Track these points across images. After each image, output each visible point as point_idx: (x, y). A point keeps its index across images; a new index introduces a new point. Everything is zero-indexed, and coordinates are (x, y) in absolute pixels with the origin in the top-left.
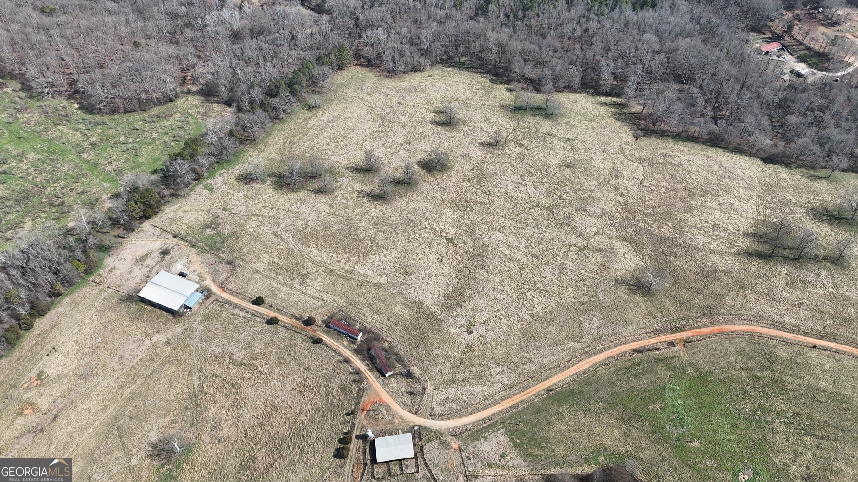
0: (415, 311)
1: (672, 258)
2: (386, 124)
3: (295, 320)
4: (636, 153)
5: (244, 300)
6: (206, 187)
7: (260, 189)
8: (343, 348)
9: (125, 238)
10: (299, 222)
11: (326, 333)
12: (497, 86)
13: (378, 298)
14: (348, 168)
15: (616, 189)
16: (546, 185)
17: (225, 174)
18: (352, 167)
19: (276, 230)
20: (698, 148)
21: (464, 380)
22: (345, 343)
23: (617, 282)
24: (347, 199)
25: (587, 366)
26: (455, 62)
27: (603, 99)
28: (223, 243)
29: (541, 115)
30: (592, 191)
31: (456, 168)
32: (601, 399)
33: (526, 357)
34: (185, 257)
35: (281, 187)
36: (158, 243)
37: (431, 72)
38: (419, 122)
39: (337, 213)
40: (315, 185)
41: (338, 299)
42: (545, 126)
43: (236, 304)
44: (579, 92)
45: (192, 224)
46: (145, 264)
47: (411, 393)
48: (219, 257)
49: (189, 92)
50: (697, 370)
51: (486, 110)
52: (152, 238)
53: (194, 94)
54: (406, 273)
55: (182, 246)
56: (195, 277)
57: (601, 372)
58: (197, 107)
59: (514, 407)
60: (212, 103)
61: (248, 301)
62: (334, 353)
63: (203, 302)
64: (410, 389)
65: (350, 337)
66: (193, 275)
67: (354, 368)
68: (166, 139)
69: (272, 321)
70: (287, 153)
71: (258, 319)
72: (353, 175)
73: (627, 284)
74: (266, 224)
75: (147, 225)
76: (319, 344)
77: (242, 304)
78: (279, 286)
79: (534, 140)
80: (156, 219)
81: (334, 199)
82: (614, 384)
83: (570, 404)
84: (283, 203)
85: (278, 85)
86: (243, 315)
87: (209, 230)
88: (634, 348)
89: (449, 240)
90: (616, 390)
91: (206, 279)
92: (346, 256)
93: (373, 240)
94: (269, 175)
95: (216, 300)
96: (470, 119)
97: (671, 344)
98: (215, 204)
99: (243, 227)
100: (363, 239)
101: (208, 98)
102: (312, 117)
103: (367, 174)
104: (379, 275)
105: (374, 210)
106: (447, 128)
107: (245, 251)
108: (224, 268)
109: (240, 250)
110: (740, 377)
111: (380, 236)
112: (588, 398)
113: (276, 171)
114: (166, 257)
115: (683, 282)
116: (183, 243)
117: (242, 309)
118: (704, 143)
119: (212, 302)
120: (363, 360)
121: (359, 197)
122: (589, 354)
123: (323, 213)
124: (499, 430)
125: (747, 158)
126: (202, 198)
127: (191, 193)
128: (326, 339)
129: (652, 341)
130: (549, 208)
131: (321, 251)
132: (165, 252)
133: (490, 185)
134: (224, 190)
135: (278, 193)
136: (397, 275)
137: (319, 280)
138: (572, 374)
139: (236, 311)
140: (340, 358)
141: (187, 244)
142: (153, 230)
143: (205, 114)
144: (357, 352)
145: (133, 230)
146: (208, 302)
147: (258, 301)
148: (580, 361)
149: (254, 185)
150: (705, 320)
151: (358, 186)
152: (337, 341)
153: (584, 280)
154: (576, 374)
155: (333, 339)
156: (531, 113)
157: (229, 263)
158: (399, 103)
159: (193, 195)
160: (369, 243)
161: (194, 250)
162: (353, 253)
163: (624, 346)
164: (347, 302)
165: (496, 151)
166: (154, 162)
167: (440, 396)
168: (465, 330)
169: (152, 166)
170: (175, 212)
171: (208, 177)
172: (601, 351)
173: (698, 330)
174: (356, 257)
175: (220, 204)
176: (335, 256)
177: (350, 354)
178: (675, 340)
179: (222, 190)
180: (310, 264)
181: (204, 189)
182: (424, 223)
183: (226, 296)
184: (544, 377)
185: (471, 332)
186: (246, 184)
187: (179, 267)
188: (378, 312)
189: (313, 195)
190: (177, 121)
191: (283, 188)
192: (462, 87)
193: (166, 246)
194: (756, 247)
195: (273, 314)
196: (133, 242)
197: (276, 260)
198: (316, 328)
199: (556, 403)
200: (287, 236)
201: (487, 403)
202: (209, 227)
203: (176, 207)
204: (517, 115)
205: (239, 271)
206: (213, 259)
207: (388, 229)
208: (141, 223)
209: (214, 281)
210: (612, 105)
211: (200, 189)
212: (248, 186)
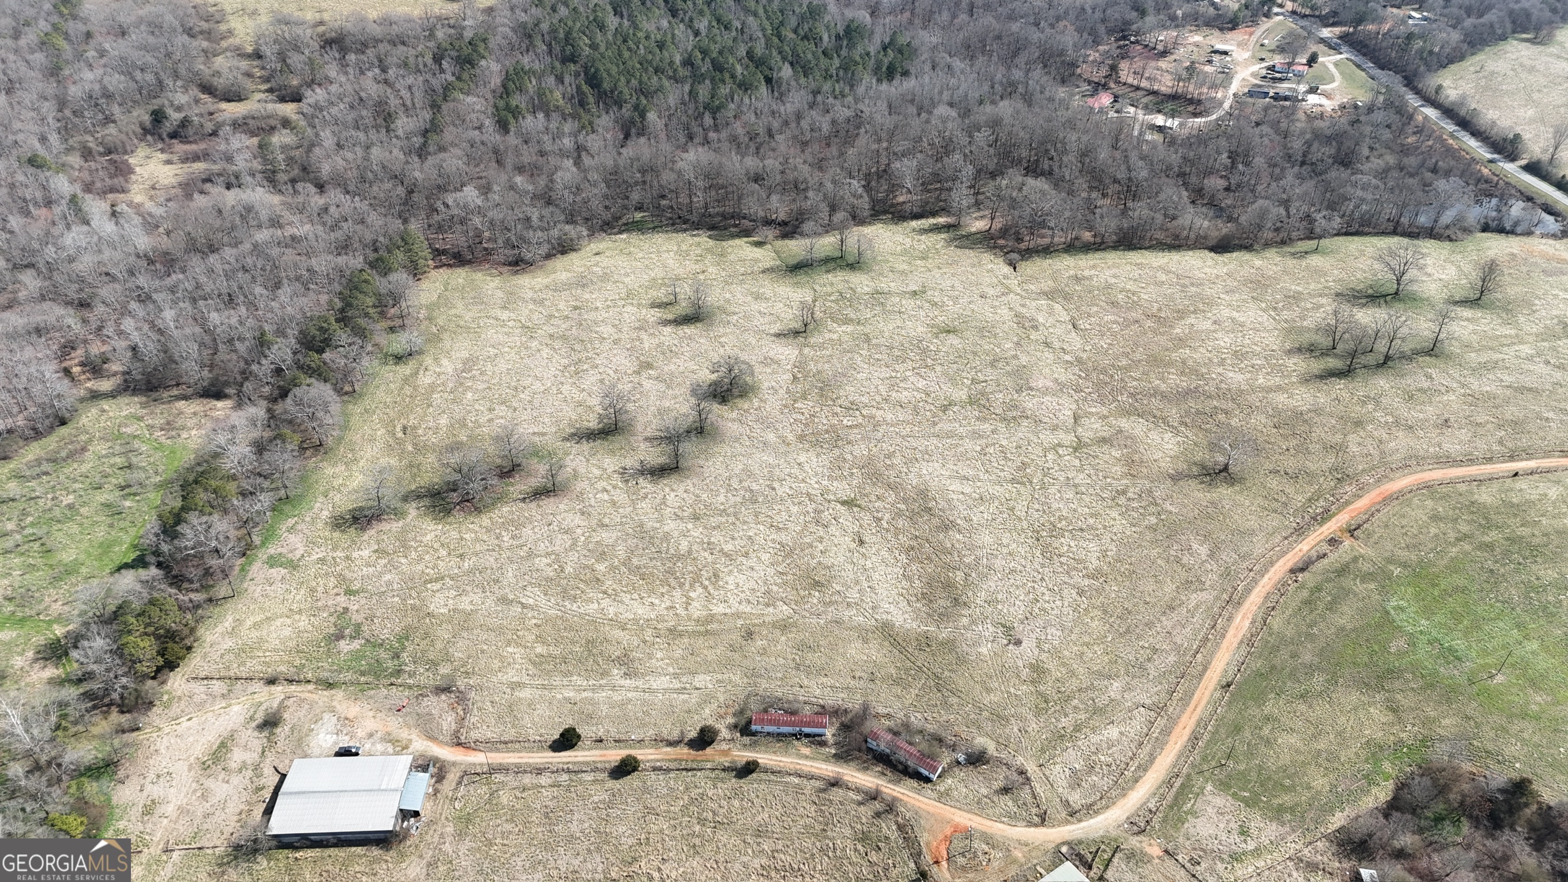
0: (886, 643)
1: (1221, 417)
2: (577, 347)
3: (669, 749)
4: (1033, 287)
5: (531, 750)
6: (273, 562)
7: (404, 531)
8: (809, 763)
9: (138, 729)
10: (541, 562)
11: (753, 745)
12: (731, 242)
13: (802, 647)
14: (565, 439)
15: (1047, 344)
16: (938, 368)
17: (299, 527)
18: (573, 435)
19: (499, 593)
20: (1112, 257)
21: (1077, 728)
22: (806, 751)
23: (1176, 478)
24: (605, 490)
25: (1247, 623)
26: (625, 224)
27: (914, 224)
28: (397, 656)
29: (841, 267)
30: (1015, 357)
31: (766, 384)
32: (1310, 669)
33: (1143, 647)
34: (326, 716)
35: (448, 512)
36: (236, 708)
37: (594, 246)
38: (640, 329)
39: (606, 521)
40: (519, 486)
41: (726, 676)
42: (861, 282)
43: (517, 765)
44: (870, 223)
45: (291, 644)
46: (233, 765)
47: (1005, 790)
48: (410, 687)
49: (95, 396)
50: (1404, 565)
51: (742, 282)
52: (212, 704)
53: (112, 395)
54: (817, 584)
55: (303, 696)
56: (379, 747)
57: (1276, 622)
58: (140, 419)
59: (1195, 738)
60: (169, 402)
61: (541, 749)
62: (796, 780)
63: (436, 792)
64: (997, 785)
65: (807, 735)
66: (373, 744)
67: (858, 790)
68: (102, 497)
69: (625, 768)
70: (410, 448)
71: (588, 777)
72: (585, 446)
73: (1190, 476)
74: (469, 588)
75: (177, 682)
76: (754, 775)
77: (531, 761)
78: (585, 694)
79: (862, 307)
80: (194, 662)
81: (580, 497)
82: (1310, 634)
83: (1273, 695)
84: (477, 540)
85: (325, 325)
86: (549, 781)
87: (342, 643)
88: (1290, 565)
89: (848, 503)
90: (1321, 643)
91: (410, 741)
92: (677, 593)
93: (710, 547)
94: (405, 499)
95: (465, 773)
96: (728, 301)
97: (1333, 542)
98: (320, 589)
99: (421, 612)
100: (690, 552)
101: (154, 395)
102: (417, 373)
103: (610, 438)
104: (768, 605)
105: (673, 494)
106: (699, 325)
107: (460, 655)
108: (436, 705)
109: (448, 659)
110: (1466, 554)
111: (716, 537)
112: (1291, 674)
113: (413, 487)
114: (278, 730)
115: (1267, 446)
116: (299, 688)
117: (539, 771)
118: (1115, 247)
119: (459, 783)
120: (866, 769)
121: (627, 481)
122: (1234, 601)
123: (579, 531)
124: (1203, 789)
125: (1191, 253)
126: (279, 588)
127: (245, 585)
128: (764, 758)
129: (1305, 547)
130: (972, 401)
131: (622, 602)
132: (270, 723)
133: (849, 392)
134: (320, 555)
135: (450, 524)
136: (802, 593)
137: (659, 655)
138: (1235, 645)
139: (527, 780)
140: (818, 784)
141: (311, 687)
142: (203, 689)
143: (168, 426)
144: (843, 756)
145: (151, 704)
146: (448, 785)
147: (567, 740)
148: (1230, 619)
149: (385, 526)
150: (1349, 489)
151: (611, 463)
152: (786, 753)
153: (1124, 492)
154: (1242, 642)
155: (775, 753)
156: (823, 268)
157: (446, 690)
158: (576, 308)
159: (254, 589)
160: (706, 554)
161: (339, 694)
162: (687, 585)
163: (1273, 570)
164: (753, 674)
165: (812, 340)
166: (105, 553)
167: (1058, 773)
168: (1005, 642)
169: (106, 561)
170: (232, 633)
171: (263, 544)
172: (1248, 591)
173: (1351, 507)
174: (700, 590)
175: (331, 585)
176: (657, 602)
177: (830, 768)
178: (1334, 532)
179: (315, 557)
180: (618, 633)
181: (272, 567)
182: (782, 490)
183: (478, 758)
184: (1200, 668)
185: (1018, 643)
186: (363, 529)
187: (326, 739)
188: (822, 671)
189: (533, 505)
190: (106, 456)
191: (455, 512)
192: (671, 260)
193: (263, 707)
194: (1317, 366)
195: (615, 755)
196: (167, 730)
197: (540, 649)
198: (724, 746)
199: (1251, 703)
200: (533, 596)
201: (1147, 749)
202: (339, 637)
203: (228, 623)
204: (802, 278)
205: (477, 698)
206: (399, 696)
207: (724, 520)
208: (163, 682)
209: (432, 738)
210: (937, 229)
211: (258, 569)
212: (372, 532)
